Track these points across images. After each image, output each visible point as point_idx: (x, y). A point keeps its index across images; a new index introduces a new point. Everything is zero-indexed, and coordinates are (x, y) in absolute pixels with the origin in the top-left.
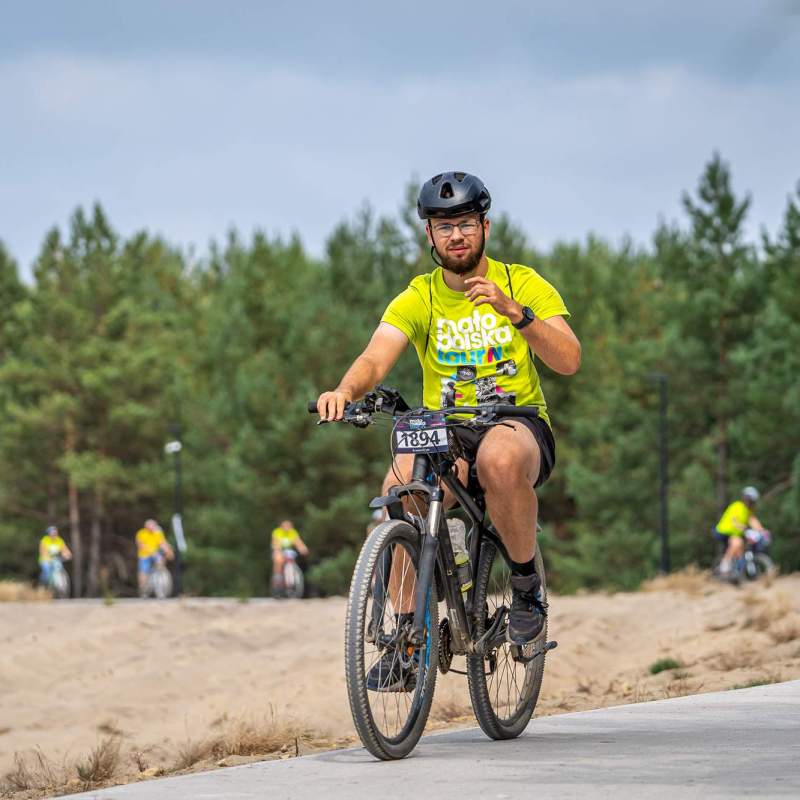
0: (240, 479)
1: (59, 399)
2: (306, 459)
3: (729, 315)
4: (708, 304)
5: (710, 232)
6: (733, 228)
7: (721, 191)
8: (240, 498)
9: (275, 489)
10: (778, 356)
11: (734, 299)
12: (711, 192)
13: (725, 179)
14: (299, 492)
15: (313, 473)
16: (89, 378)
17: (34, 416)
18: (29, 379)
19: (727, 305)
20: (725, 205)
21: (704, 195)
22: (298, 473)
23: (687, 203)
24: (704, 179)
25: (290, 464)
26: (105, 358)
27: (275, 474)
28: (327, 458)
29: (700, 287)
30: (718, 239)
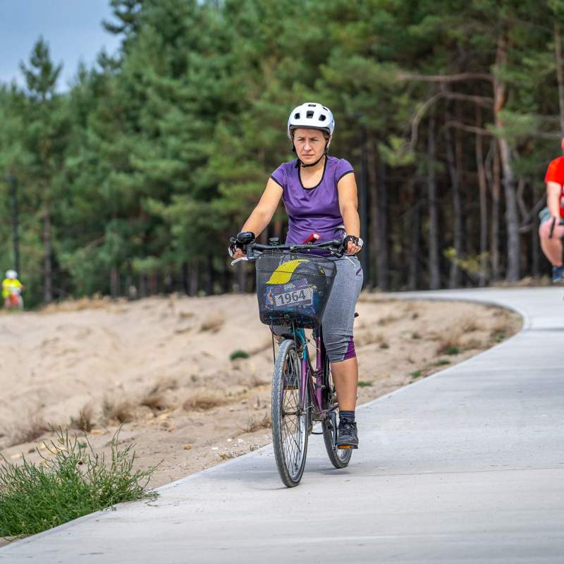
3: (52, 137)
4: (38, 130)
5: (37, 85)
6: (52, 83)
7: (44, 60)
10: (94, 162)
11: (54, 127)
12: (38, 60)
13: (46, 53)
19: (50, 131)
20: (47, 68)
21: (34, 63)
23: (22, 67)
24: (33, 53)
29: (32, 120)
30: (42, 89)
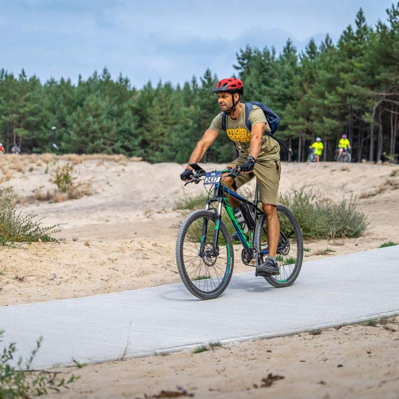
0: (74, 136)
1: (14, 115)
2: (89, 132)
8: (74, 141)
9: (81, 139)
14: (87, 140)
15: (91, 135)
16: (21, 111)
17: (8, 119)
18: (5, 110)
22: (87, 135)
25: (85, 133)
26: (25, 106)
27: (82, 135)
28: (94, 132)
